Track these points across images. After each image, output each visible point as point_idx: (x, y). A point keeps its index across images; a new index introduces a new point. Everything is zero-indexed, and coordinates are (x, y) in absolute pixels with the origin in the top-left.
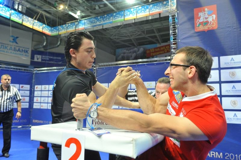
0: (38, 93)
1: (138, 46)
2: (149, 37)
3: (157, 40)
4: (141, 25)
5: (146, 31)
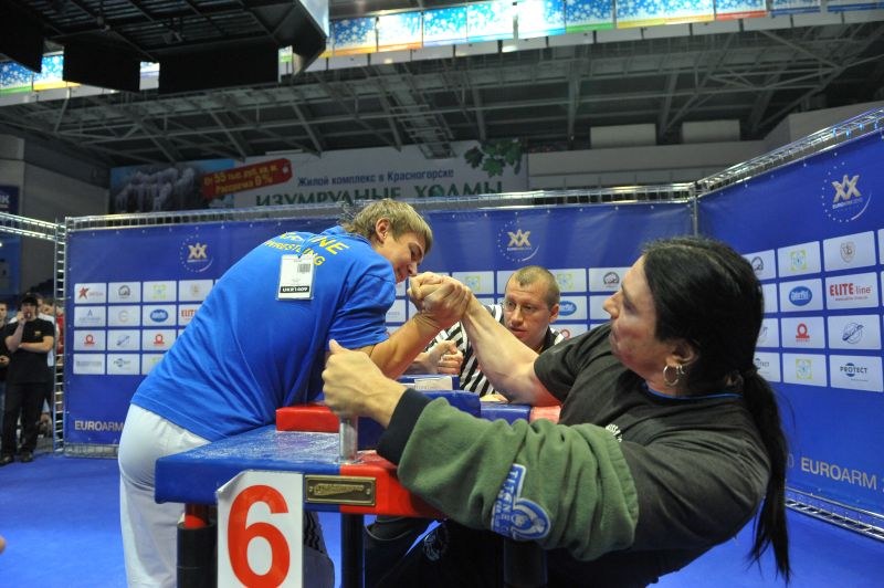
0: (90, 313)
1: (324, 150)
2: (368, 121)
3: (390, 136)
4: (342, 79)
5: (361, 102)
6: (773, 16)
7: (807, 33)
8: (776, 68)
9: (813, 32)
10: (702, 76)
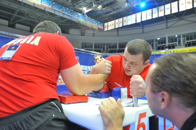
6: (52, 10)
7: (53, 15)
8: (41, 19)
9: (54, 15)
10: (27, 15)
